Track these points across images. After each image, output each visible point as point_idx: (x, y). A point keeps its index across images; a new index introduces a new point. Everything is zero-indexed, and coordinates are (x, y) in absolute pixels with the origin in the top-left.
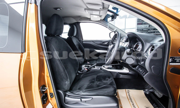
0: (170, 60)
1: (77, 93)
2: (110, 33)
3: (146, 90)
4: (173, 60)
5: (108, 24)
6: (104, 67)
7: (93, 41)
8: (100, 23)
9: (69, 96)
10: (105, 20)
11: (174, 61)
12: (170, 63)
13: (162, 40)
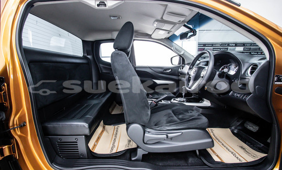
0: (276, 79)
1: (158, 129)
2: (172, 59)
3: (233, 128)
4: (278, 78)
5: (174, 44)
6: (174, 100)
7: (150, 68)
8: (163, 42)
9: (149, 132)
10: (171, 39)
11: (279, 80)
12: (275, 81)
13: (265, 58)
